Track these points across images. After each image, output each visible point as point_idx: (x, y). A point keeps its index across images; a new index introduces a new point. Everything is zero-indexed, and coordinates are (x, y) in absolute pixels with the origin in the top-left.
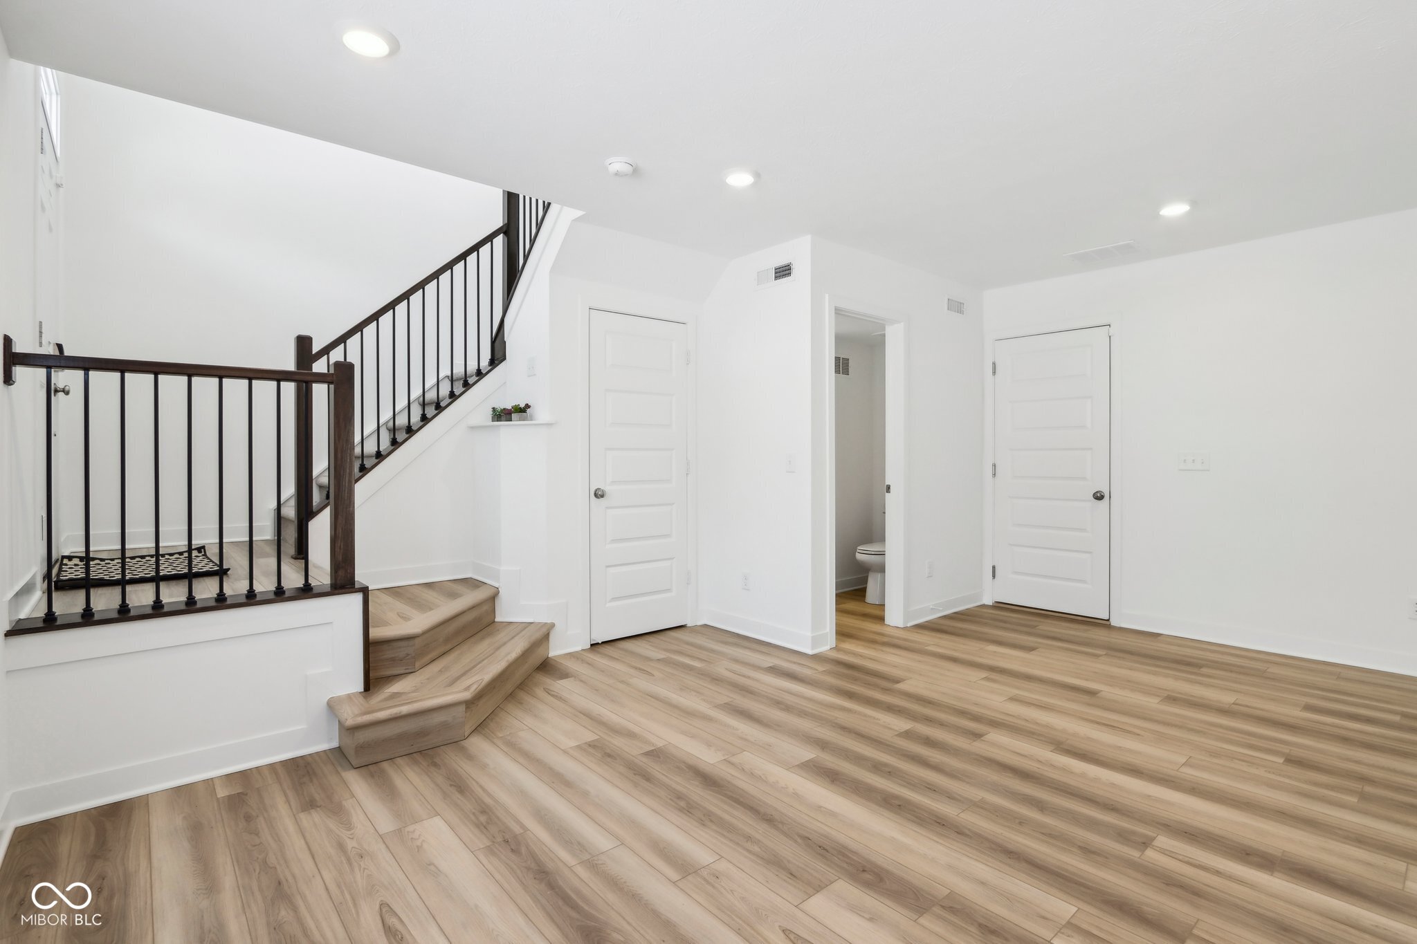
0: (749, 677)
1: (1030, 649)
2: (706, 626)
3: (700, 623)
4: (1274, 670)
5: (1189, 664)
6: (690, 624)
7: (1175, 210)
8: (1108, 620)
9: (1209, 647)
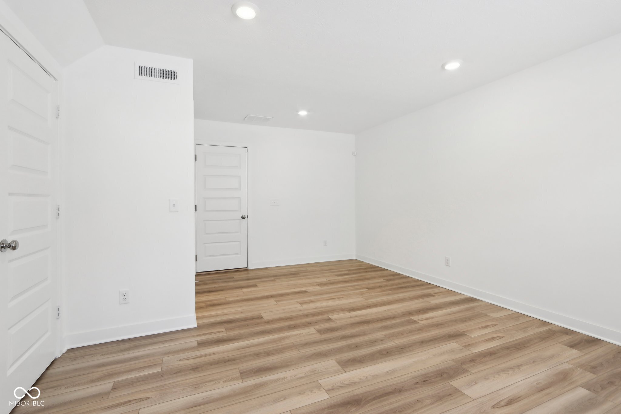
0: (206, 355)
1: (255, 286)
2: (69, 350)
3: (64, 351)
4: (309, 269)
5: (295, 274)
6: (58, 355)
7: (303, 113)
8: (247, 268)
9: (285, 267)
